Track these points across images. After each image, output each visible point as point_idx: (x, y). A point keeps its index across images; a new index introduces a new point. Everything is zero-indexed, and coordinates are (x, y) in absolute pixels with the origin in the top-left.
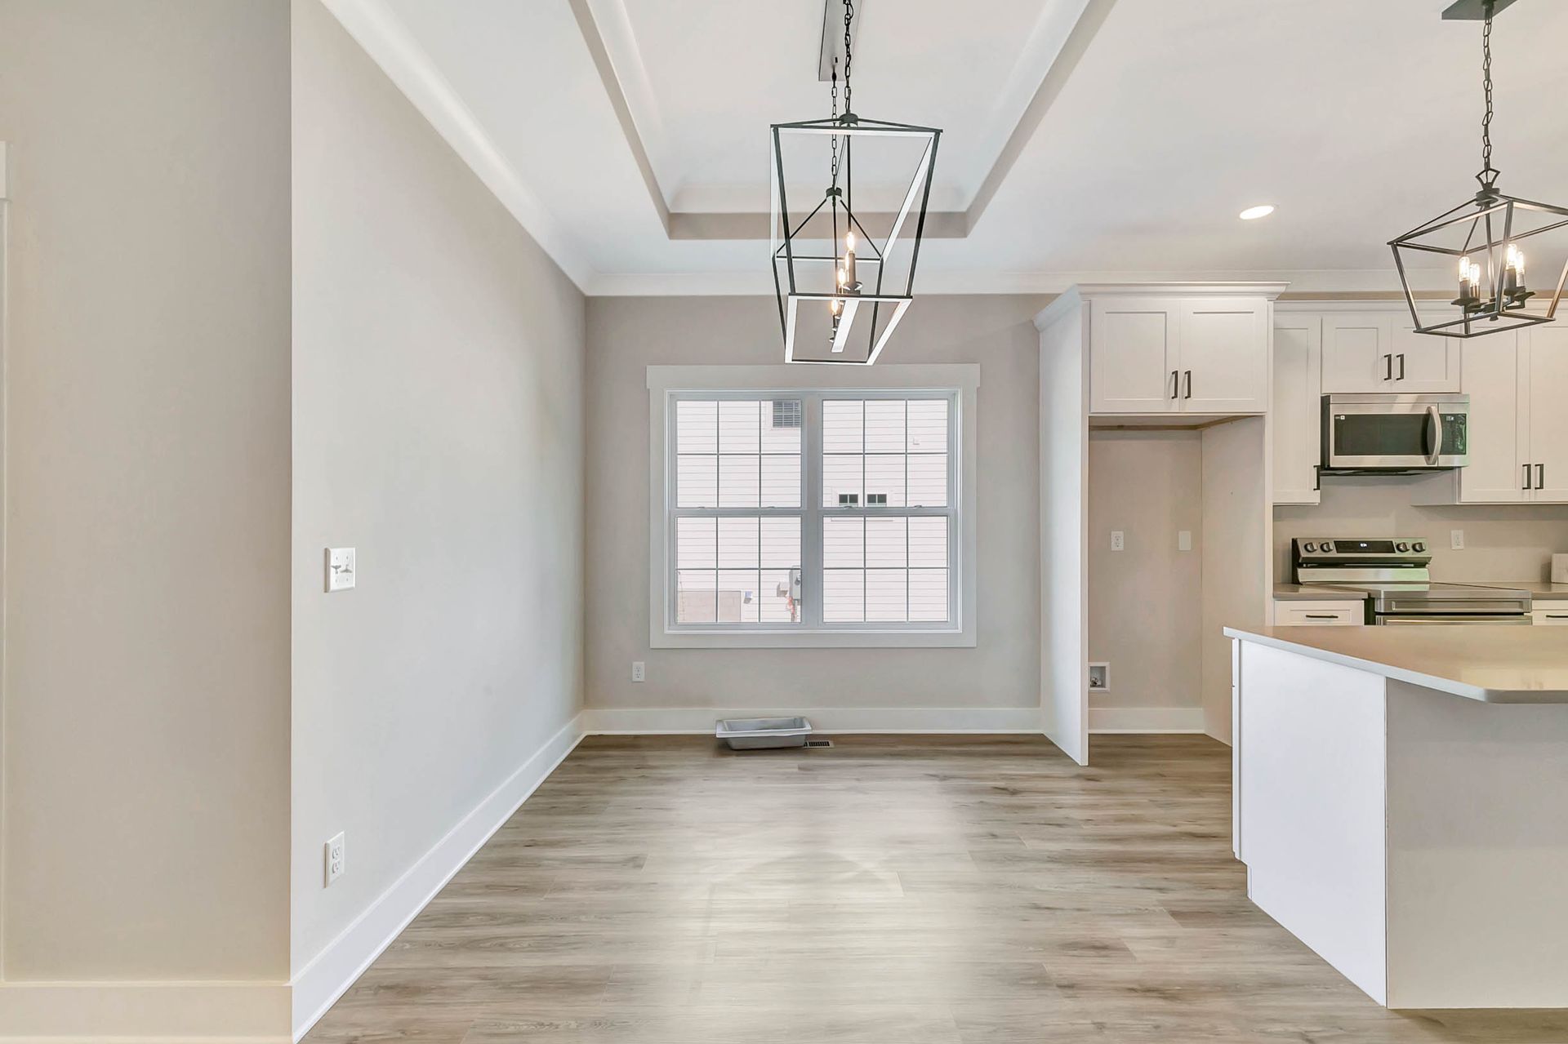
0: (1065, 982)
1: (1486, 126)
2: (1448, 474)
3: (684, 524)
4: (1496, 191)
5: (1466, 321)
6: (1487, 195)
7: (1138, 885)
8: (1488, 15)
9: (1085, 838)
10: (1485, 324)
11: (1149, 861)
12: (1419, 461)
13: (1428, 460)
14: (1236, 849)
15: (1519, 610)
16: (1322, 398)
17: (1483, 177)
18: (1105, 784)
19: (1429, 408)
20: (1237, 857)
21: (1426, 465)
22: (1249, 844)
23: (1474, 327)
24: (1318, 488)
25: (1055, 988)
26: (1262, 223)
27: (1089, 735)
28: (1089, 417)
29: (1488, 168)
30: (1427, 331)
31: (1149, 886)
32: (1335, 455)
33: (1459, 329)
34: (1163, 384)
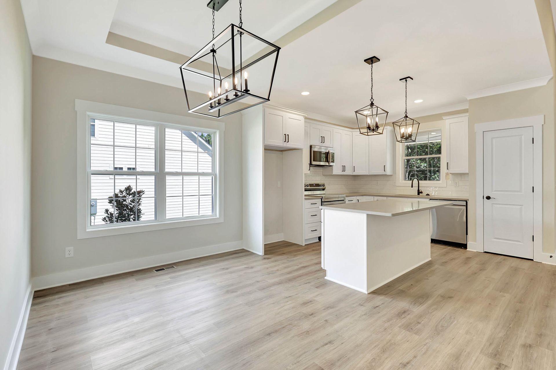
0: (310, 314)
1: (372, 89)
2: (331, 167)
3: (94, 179)
4: (373, 104)
5: (367, 132)
6: (372, 104)
7: (303, 283)
8: (372, 64)
9: (282, 275)
10: (372, 133)
11: (300, 276)
12: (327, 164)
13: (328, 164)
14: (322, 266)
15: (344, 199)
16: (310, 146)
17: (371, 100)
18: (273, 259)
19: (329, 151)
20: (323, 268)
21: (328, 165)
22: (325, 265)
23: (369, 134)
24: (310, 170)
25: (309, 316)
26: (306, 96)
27: (265, 245)
28: (265, 145)
29: (372, 98)
30: (361, 133)
31: (306, 283)
32: (313, 161)
33: (366, 134)
34: (282, 138)
